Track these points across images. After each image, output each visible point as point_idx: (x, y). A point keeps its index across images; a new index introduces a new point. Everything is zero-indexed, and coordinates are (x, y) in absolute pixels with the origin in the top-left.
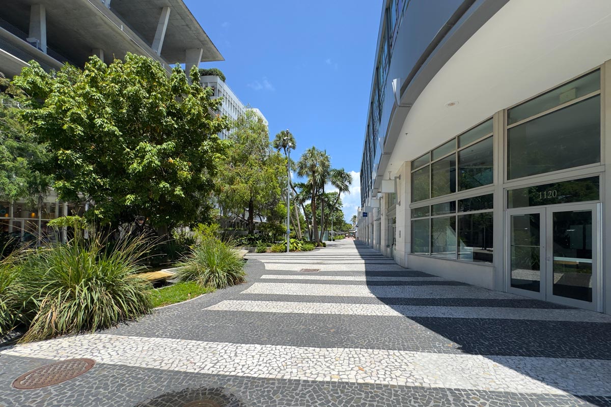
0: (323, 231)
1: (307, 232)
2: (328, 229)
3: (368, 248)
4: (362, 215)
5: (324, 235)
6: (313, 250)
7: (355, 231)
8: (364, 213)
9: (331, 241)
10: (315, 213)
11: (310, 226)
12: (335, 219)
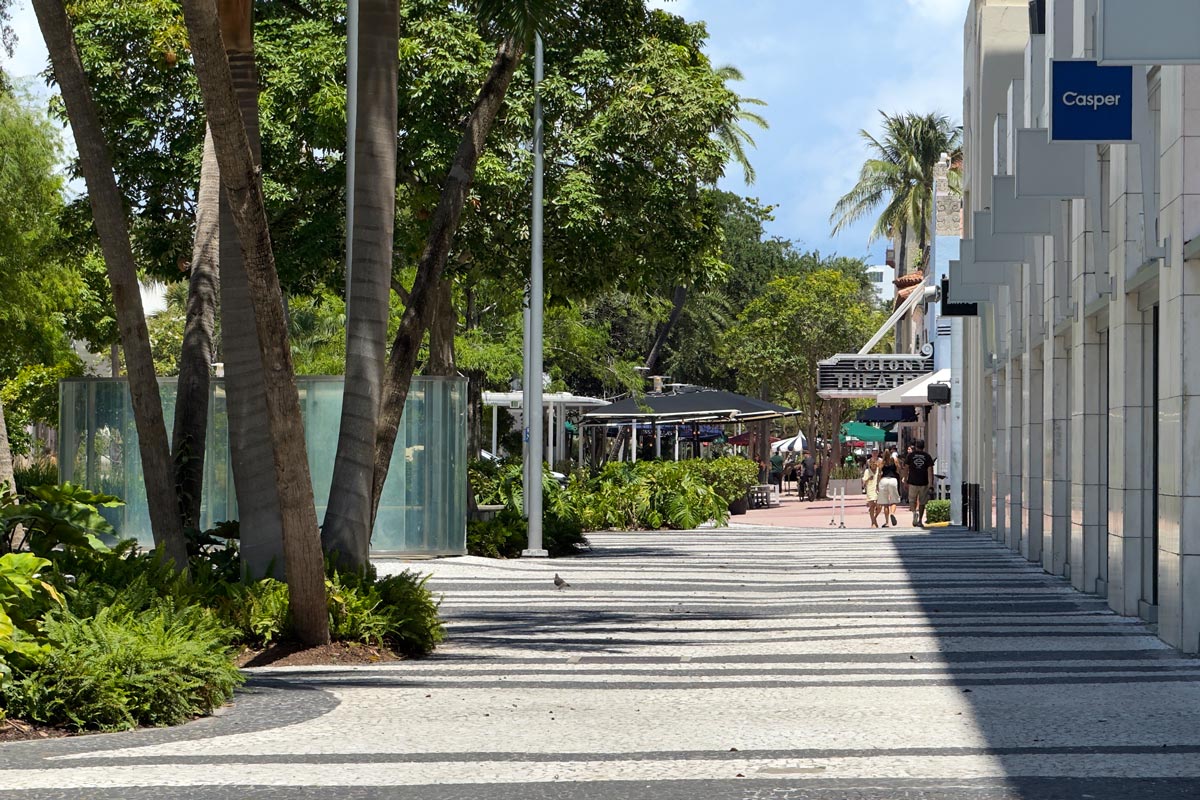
0: (378, 387)
1: (100, 402)
2: (471, 350)
3: (1144, 668)
4: (1034, 106)
5: (406, 453)
6: (205, 701)
7: (916, 390)
8: (1068, 75)
9: (513, 548)
10: (248, 75)
11: (154, 298)
12: (578, 184)
